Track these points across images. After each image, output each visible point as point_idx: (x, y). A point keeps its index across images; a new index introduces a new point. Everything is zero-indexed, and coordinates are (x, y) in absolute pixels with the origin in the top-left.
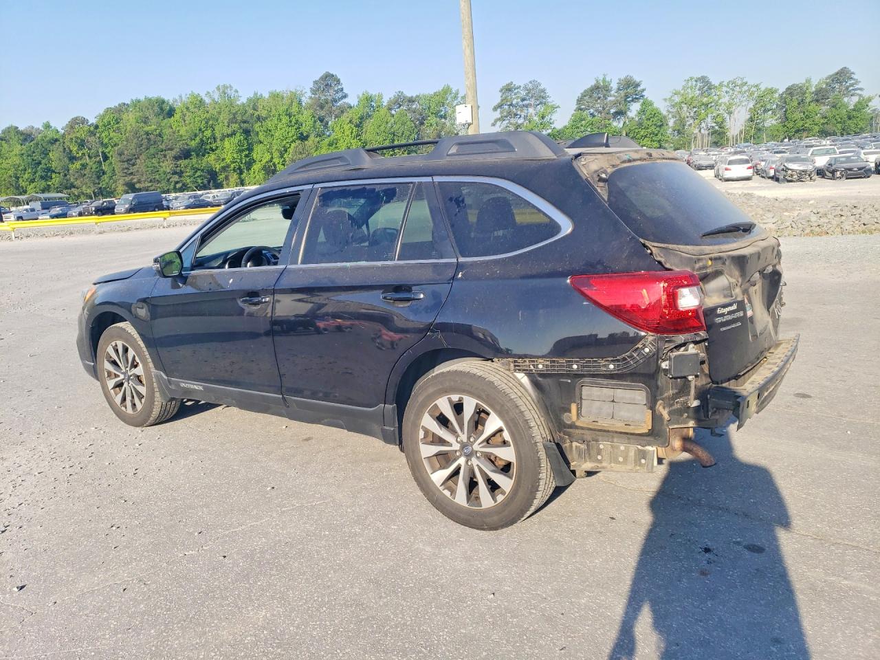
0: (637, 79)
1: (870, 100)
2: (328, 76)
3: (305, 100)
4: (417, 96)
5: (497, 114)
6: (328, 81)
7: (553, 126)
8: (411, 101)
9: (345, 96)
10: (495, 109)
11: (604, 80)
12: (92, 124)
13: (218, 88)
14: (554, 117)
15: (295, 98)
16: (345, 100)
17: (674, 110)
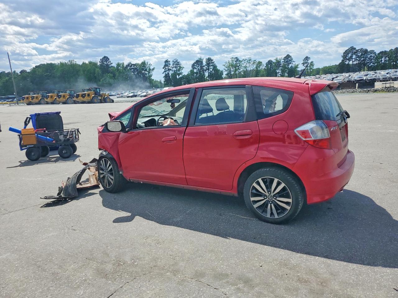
0: (212, 59)
1: (298, 65)
2: (105, 57)
3: (99, 64)
4: (135, 64)
5: (163, 70)
6: (106, 59)
7: (183, 74)
8: (133, 65)
9: (112, 64)
10: (163, 68)
11: (201, 59)
12: (29, 72)
13: (69, 61)
14: (182, 71)
15: (95, 64)
16: (112, 65)
17: (226, 69)
